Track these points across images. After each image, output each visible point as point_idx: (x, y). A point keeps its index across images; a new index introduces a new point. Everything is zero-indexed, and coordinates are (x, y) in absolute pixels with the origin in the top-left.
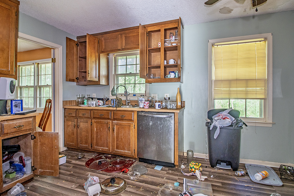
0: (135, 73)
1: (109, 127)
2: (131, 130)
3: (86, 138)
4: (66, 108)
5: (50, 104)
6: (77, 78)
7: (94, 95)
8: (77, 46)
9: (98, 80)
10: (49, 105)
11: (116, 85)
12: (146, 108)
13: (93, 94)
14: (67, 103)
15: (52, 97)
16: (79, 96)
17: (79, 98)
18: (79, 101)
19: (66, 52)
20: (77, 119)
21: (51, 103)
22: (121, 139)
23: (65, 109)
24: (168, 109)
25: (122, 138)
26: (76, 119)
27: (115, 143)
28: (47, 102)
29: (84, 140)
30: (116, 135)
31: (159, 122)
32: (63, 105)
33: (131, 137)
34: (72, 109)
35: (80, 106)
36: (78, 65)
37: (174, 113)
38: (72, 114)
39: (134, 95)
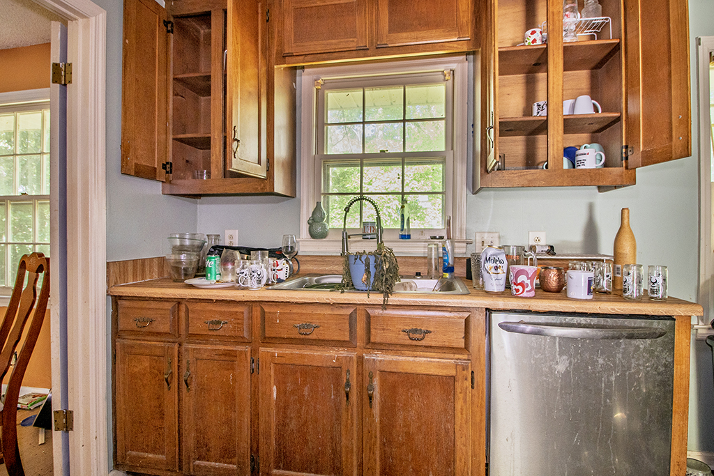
0: (402, 151)
1: (348, 384)
2: (461, 396)
3: (225, 429)
4: (120, 297)
5: (41, 275)
6: (168, 163)
7: (231, 237)
8: (168, 31)
9: (264, 175)
10: (36, 280)
11: (322, 197)
12: (525, 294)
13: (228, 233)
14: (125, 273)
15: (52, 244)
16: (182, 238)
17: (181, 249)
18: (180, 262)
19: (121, 42)
20: (180, 345)
21: (47, 275)
22: (407, 434)
23: (116, 300)
24: (629, 300)
25: (413, 429)
26: (177, 345)
27: (378, 453)
28: (23, 265)
29: (215, 444)
30: (381, 415)
31: (601, 361)
32: (108, 282)
33: (457, 428)
34: (154, 299)
35: (191, 286)
36: (171, 112)
37: (670, 318)
38: (155, 324)
39: (403, 237)
